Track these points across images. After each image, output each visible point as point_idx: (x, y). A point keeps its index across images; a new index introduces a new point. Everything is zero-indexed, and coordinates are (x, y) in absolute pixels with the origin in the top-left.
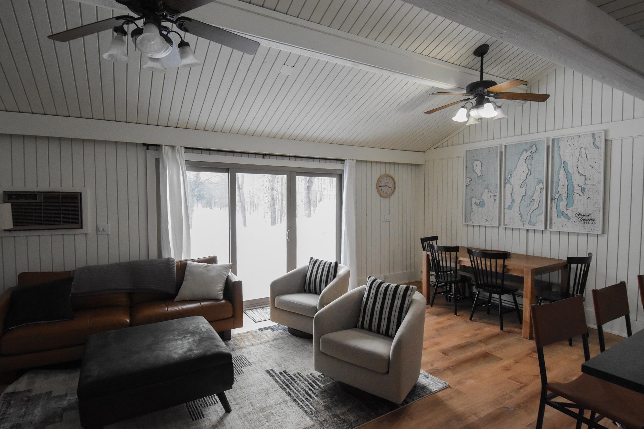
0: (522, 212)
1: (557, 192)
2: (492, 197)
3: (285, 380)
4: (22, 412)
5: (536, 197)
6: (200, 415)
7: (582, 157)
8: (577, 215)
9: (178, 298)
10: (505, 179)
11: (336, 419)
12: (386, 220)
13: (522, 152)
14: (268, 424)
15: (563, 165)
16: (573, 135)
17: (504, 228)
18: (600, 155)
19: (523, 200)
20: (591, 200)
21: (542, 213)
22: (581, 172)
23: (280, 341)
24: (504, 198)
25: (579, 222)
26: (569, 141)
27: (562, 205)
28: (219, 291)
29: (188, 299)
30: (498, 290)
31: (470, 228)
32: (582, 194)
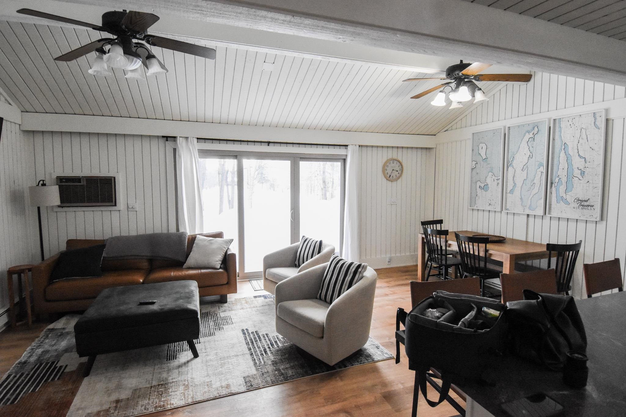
0: (523, 197)
1: (557, 176)
2: (496, 181)
3: (253, 338)
4: (53, 343)
5: (537, 181)
6: (174, 357)
7: (582, 139)
8: (576, 201)
9: (185, 265)
10: (508, 162)
11: (276, 372)
12: (392, 203)
13: (525, 134)
14: (220, 369)
15: (563, 147)
16: (574, 115)
17: (505, 212)
18: (601, 136)
19: (524, 184)
20: (591, 184)
21: (542, 198)
22: (581, 154)
23: (267, 307)
24: (507, 182)
25: (578, 208)
26: (570, 121)
27: (562, 188)
28: (217, 262)
29: (193, 267)
30: (481, 274)
31: (475, 213)
32: (581, 178)
